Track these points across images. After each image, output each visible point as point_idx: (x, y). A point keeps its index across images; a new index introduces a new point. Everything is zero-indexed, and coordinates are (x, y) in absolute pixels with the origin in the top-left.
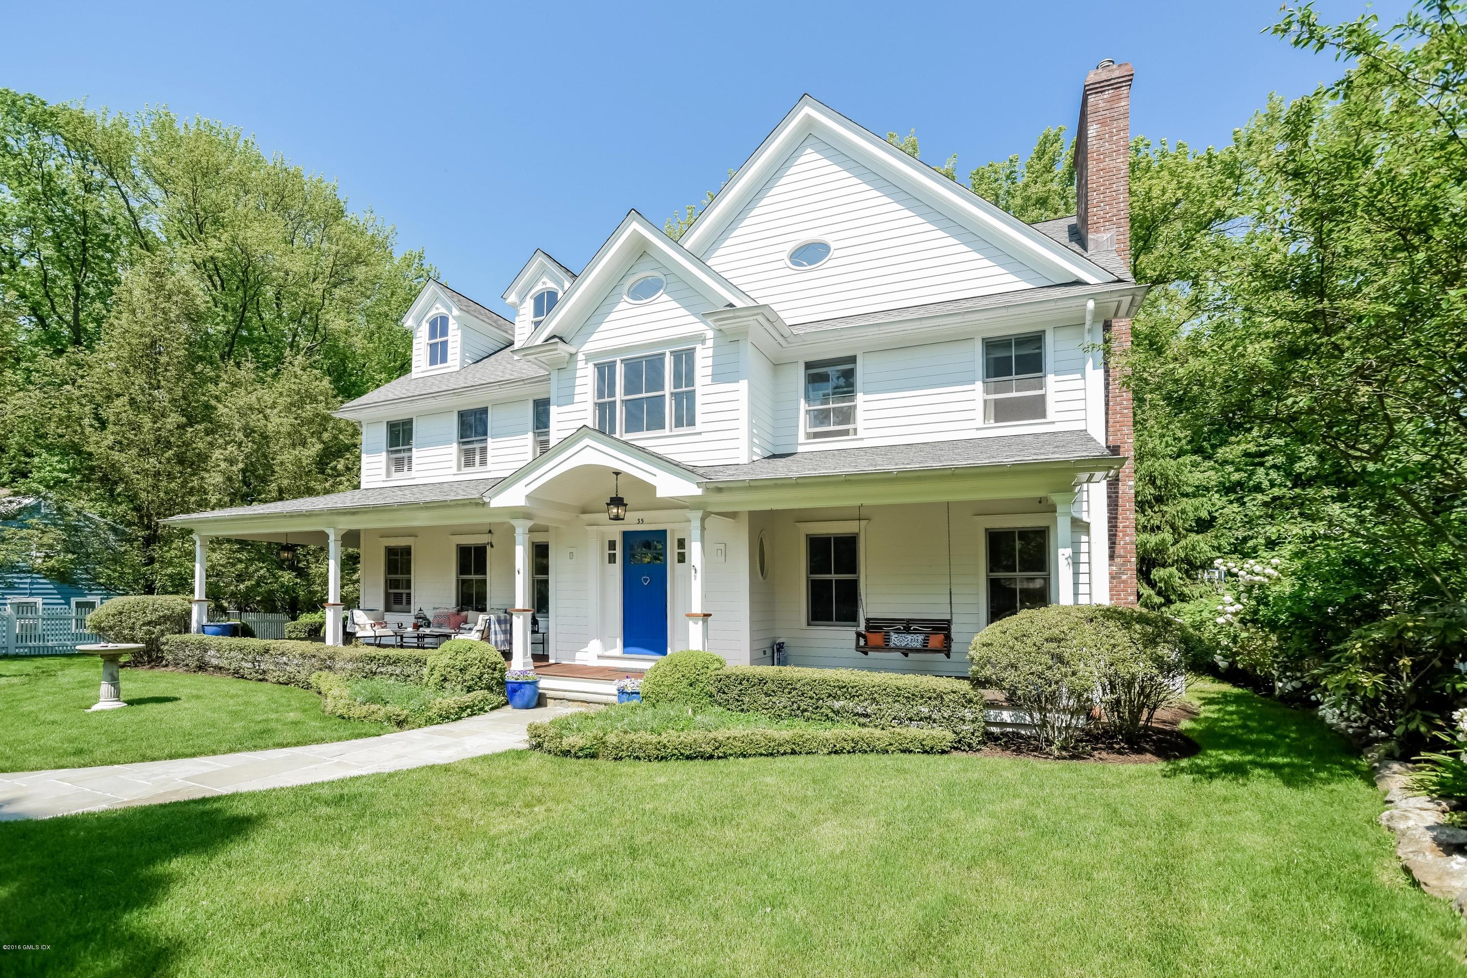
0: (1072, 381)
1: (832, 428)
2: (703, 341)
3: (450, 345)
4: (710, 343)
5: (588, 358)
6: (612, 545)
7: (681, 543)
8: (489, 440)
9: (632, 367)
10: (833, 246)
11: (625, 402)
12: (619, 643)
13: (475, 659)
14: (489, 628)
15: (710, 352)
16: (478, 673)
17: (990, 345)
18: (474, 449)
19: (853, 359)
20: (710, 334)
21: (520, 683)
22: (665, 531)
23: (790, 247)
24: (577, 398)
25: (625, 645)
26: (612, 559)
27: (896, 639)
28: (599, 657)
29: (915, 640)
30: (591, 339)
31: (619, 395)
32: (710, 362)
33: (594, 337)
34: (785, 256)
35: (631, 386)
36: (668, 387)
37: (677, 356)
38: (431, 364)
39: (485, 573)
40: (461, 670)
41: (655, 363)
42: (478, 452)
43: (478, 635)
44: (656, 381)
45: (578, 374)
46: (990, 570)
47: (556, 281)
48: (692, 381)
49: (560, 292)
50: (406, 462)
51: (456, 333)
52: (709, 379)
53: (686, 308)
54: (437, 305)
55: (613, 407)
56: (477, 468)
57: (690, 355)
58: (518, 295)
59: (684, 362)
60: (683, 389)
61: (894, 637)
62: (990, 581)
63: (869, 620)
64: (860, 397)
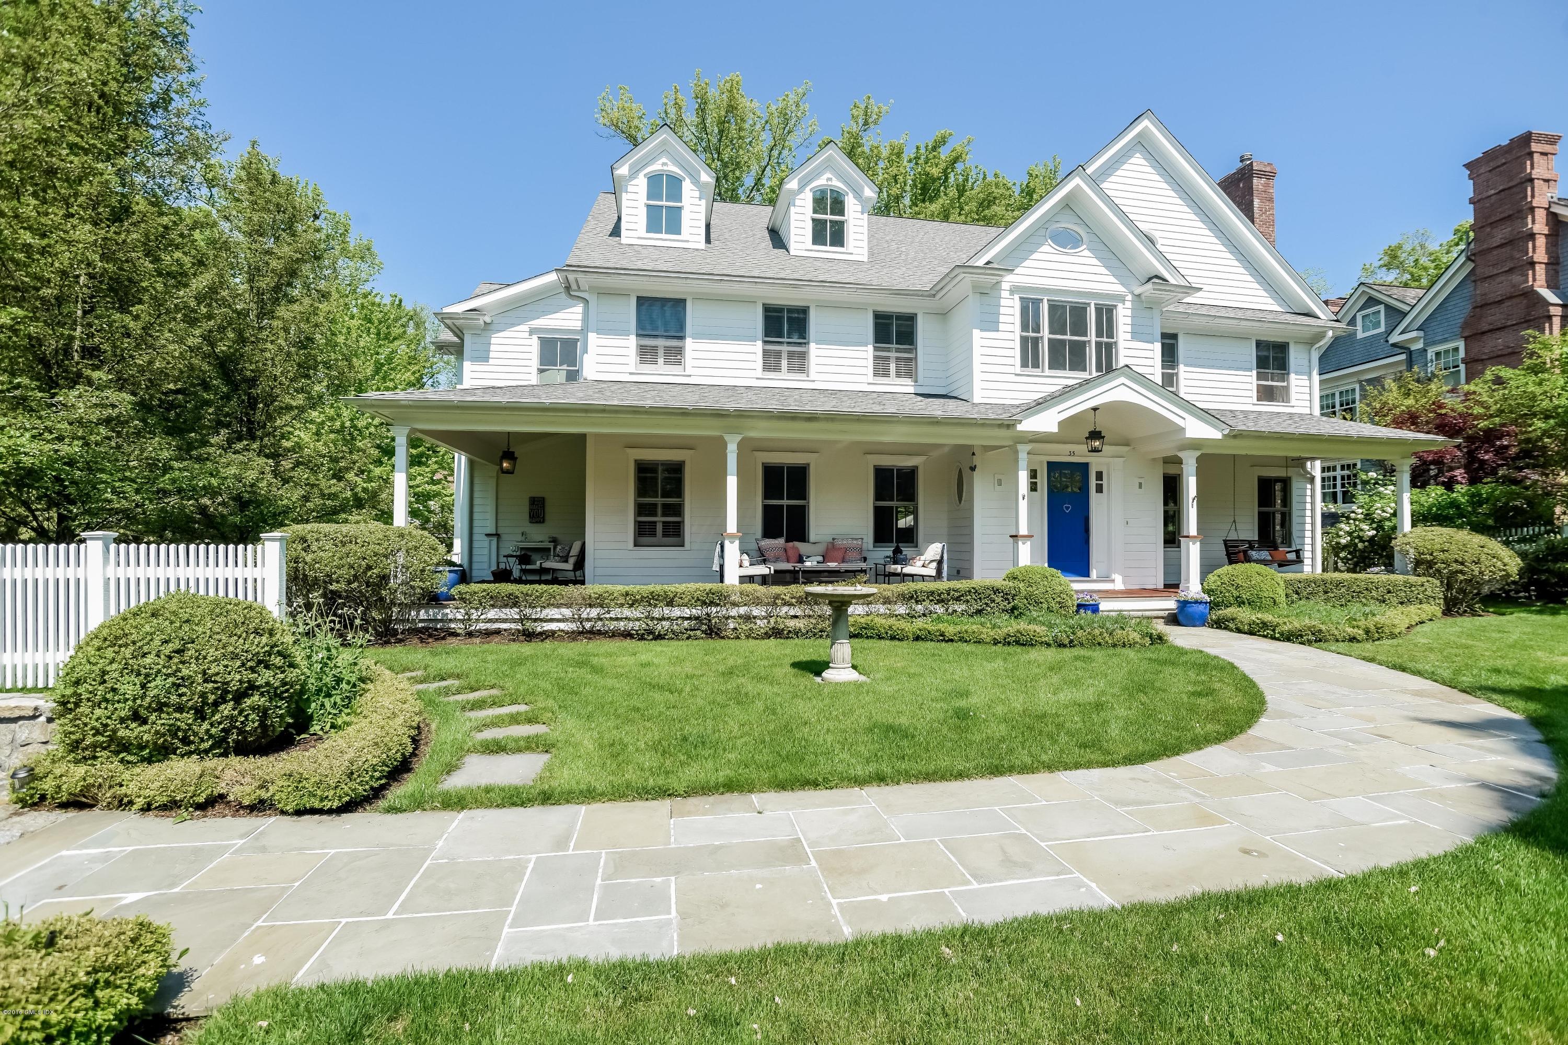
0: (1303, 380)
2: (1123, 301)
3: (685, 215)
4: (1128, 304)
5: (1013, 290)
6: (1034, 474)
7: (1099, 476)
8: (813, 345)
9: (1054, 308)
11: (1049, 340)
15: (1129, 312)
17: (1259, 345)
19: (1174, 337)
20: (1129, 297)
22: (1087, 465)
24: (1002, 327)
26: (1034, 487)
27: (1254, 555)
30: (1016, 271)
31: (1046, 332)
32: (1129, 320)
33: (1019, 271)
35: (1057, 326)
36: (1092, 336)
37: (1099, 310)
38: (649, 231)
39: (804, 498)
41: (1079, 312)
43: (934, 565)
44: (1080, 327)
45: (1003, 302)
46: (1260, 506)
47: (845, 182)
48: (1110, 335)
49: (851, 195)
50: (661, 352)
51: (697, 201)
52: (1129, 336)
53: (1107, 267)
54: (664, 160)
55: (1036, 341)
56: (784, 374)
57: (1110, 310)
58: (800, 182)
59: (1106, 314)
60: (1105, 339)
61: (1253, 553)
62: (1258, 513)
63: (1226, 542)
64: (1182, 367)
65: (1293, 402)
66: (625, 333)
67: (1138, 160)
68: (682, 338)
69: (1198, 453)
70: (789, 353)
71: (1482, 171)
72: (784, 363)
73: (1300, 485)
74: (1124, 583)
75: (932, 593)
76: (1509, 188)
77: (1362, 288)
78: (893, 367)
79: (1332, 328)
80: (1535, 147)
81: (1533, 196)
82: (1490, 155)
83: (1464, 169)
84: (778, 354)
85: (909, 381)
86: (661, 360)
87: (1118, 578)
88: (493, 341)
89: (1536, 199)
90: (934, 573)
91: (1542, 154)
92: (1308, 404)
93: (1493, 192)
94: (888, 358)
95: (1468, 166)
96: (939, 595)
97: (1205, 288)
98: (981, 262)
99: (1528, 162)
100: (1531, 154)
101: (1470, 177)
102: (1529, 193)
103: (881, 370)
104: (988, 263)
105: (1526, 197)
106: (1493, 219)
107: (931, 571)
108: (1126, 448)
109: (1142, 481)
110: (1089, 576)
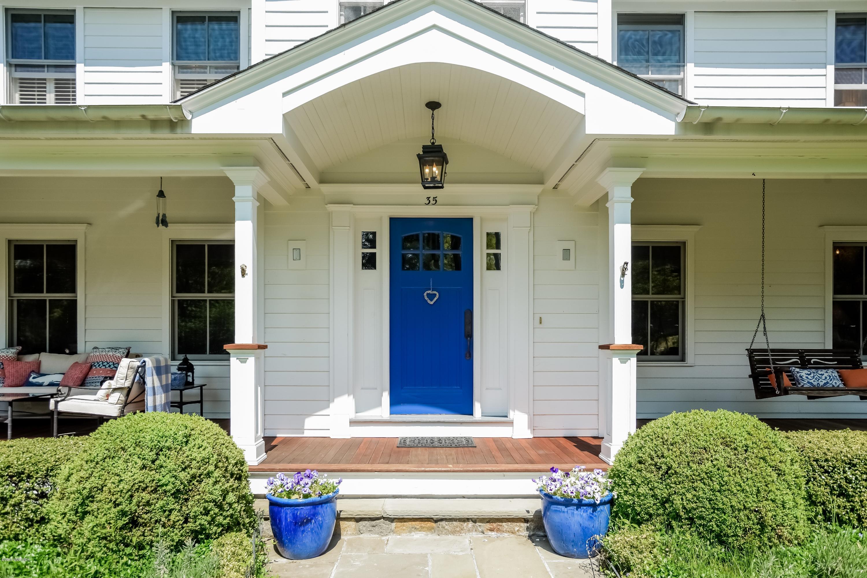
6: (370, 239)
7: (495, 239)
8: (80, 68)
12: (386, 394)
13: (205, 461)
14: (142, 383)
16: (217, 495)
18: (43, 81)
19: (682, 19)
21: (315, 504)
22: (469, 221)
25: (394, 402)
26: (369, 262)
28: (353, 423)
29: (830, 377)
39: (73, 289)
40: (176, 494)
42: (51, 87)
46: (836, 291)
61: (804, 373)
62: (834, 303)
63: (751, 352)
64: (690, 68)
70: (57, 81)
72: (50, 96)
84: (41, 85)
87: (520, 419)
108: (537, 189)
109: (570, 245)
110: (471, 413)
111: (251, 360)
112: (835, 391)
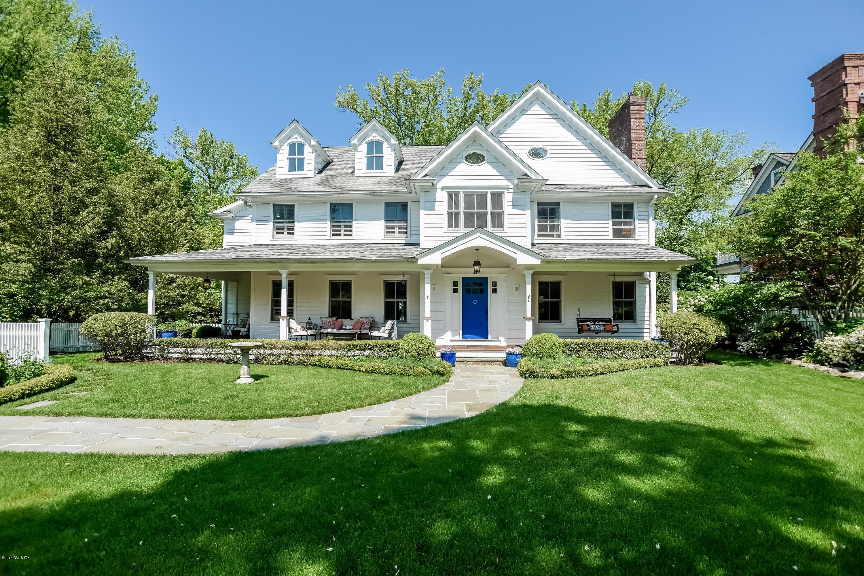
0: (644, 224)
1: (549, 233)
2: (508, 189)
3: (306, 162)
4: (511, 190)
5: (443, 188)
6: (455, 284)
7: (495, 284)
8: (354, 222)
9: (468, 196)
10: (549, 151)
11: (464, 213)
12: (461, 332)
15: (511, 195)
17: (614, 205)
19: (558, 204)
20: (511, 186)
22: (487, 278)
23: (529, 148)
24: (436, 208)
25: (463, 334)
26: (455, 291)
27: (593, 327)
28: (451, 341)
29: (600, 327)
30: (445, 178)
31: (462, 209)
32: (511, 199)
33: (446, 178)
34: (527, 151)
35: (468, 205)
36: (489, 209)
37: (493, 195)
38: (290, 170)
39: (350, 297)
41: (482, 197)
42: (342, 227)
43: (387, 331)
44: (482, 204)
45: (437, 195)
46: (614, 298)
47: (382, 137)
48: (501, 207)
49: (385, 143)
50: (286, 229)
51: (311, 154)
52: (511, 208)
53: (498, 171)
54: (296, 136)
55: (457, 214)
56: (342, 237)
57: (500, 195)
58: (358, 140)
59: (497, 197)
60: (497, 210)
61: (592, 326)
62: (613, 303)
63: (578, 319)
64: (562, 221)
65: (637, 237)
66: (268, 221)
67: (536, 109)
68: (293, 222)
69: (532, 272)
70: (345, 226)
71: (818, 81)
72: (342, 231)
73: (642, 286)
74: (506, 341)
75: (357, 346)
76: (833, 91)
77: (772, 156)
78: (396, 230)
79: (657, 193)
80: (846, 63)
81: (847, 95)
82: (822, 71)
83: (808, 80)
84: (339, 227)
85: (404, 237)
86: (286, 233)
87: (502, 339)
88: (236, 225)
89: (849, 96)
90: (387, 335)
91: (853, 67)
92: (647, 238)
93: (824, 94)
94: (394, 226)
95: (810, 78)
96: (360, 347)
97: (550, 179)
98: (420, 177)
99: (844, 73)
100: (845, 68)
101: (812, 85)
102: (844, 93)
103: (390, 231)
104: (426, 175)
105: (842, 96)
106: (825, 111)
107: (386, 335)
108: (508, 269)
109: (518, 286)
110: (487, 338)
111: (430, 321)
112: (601, 331)
